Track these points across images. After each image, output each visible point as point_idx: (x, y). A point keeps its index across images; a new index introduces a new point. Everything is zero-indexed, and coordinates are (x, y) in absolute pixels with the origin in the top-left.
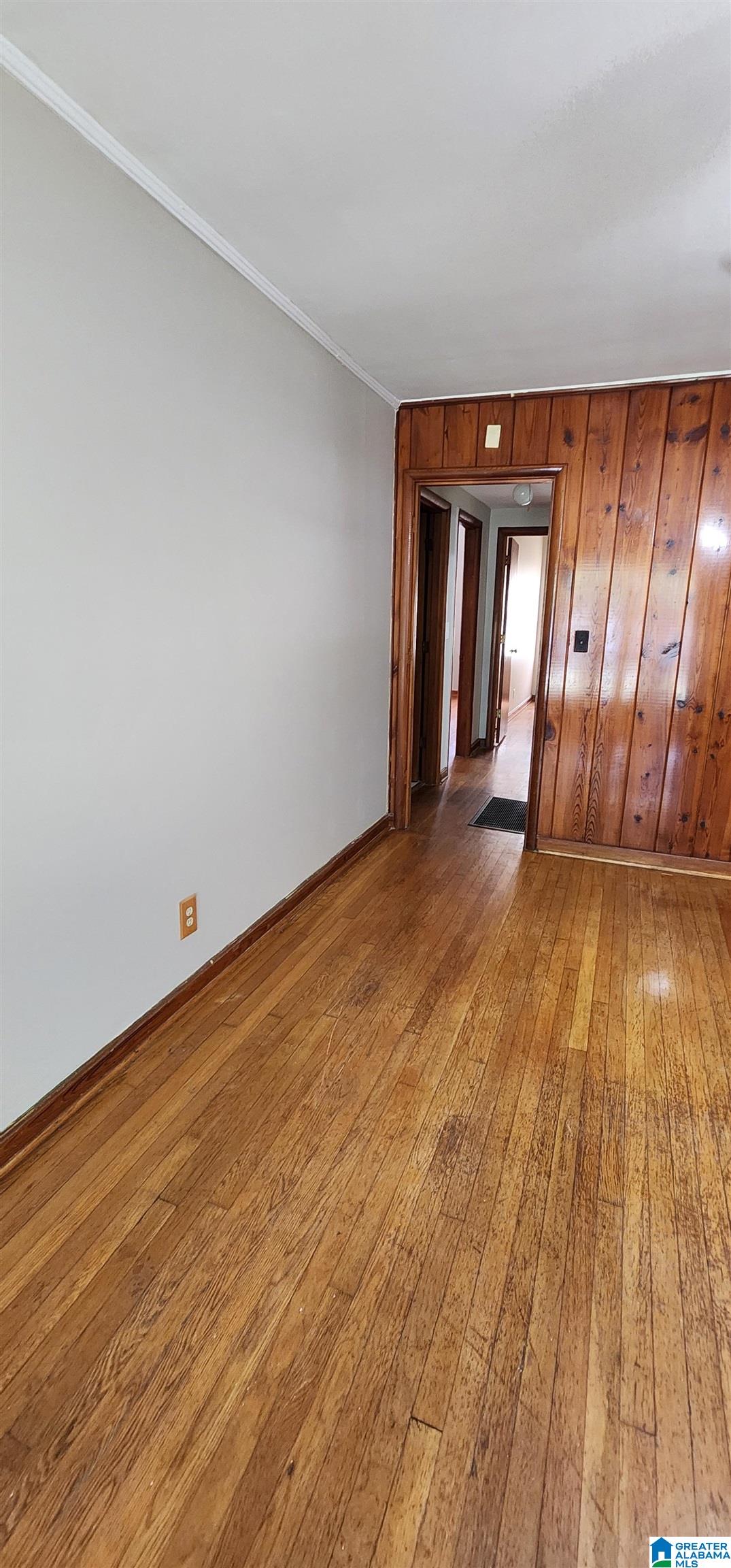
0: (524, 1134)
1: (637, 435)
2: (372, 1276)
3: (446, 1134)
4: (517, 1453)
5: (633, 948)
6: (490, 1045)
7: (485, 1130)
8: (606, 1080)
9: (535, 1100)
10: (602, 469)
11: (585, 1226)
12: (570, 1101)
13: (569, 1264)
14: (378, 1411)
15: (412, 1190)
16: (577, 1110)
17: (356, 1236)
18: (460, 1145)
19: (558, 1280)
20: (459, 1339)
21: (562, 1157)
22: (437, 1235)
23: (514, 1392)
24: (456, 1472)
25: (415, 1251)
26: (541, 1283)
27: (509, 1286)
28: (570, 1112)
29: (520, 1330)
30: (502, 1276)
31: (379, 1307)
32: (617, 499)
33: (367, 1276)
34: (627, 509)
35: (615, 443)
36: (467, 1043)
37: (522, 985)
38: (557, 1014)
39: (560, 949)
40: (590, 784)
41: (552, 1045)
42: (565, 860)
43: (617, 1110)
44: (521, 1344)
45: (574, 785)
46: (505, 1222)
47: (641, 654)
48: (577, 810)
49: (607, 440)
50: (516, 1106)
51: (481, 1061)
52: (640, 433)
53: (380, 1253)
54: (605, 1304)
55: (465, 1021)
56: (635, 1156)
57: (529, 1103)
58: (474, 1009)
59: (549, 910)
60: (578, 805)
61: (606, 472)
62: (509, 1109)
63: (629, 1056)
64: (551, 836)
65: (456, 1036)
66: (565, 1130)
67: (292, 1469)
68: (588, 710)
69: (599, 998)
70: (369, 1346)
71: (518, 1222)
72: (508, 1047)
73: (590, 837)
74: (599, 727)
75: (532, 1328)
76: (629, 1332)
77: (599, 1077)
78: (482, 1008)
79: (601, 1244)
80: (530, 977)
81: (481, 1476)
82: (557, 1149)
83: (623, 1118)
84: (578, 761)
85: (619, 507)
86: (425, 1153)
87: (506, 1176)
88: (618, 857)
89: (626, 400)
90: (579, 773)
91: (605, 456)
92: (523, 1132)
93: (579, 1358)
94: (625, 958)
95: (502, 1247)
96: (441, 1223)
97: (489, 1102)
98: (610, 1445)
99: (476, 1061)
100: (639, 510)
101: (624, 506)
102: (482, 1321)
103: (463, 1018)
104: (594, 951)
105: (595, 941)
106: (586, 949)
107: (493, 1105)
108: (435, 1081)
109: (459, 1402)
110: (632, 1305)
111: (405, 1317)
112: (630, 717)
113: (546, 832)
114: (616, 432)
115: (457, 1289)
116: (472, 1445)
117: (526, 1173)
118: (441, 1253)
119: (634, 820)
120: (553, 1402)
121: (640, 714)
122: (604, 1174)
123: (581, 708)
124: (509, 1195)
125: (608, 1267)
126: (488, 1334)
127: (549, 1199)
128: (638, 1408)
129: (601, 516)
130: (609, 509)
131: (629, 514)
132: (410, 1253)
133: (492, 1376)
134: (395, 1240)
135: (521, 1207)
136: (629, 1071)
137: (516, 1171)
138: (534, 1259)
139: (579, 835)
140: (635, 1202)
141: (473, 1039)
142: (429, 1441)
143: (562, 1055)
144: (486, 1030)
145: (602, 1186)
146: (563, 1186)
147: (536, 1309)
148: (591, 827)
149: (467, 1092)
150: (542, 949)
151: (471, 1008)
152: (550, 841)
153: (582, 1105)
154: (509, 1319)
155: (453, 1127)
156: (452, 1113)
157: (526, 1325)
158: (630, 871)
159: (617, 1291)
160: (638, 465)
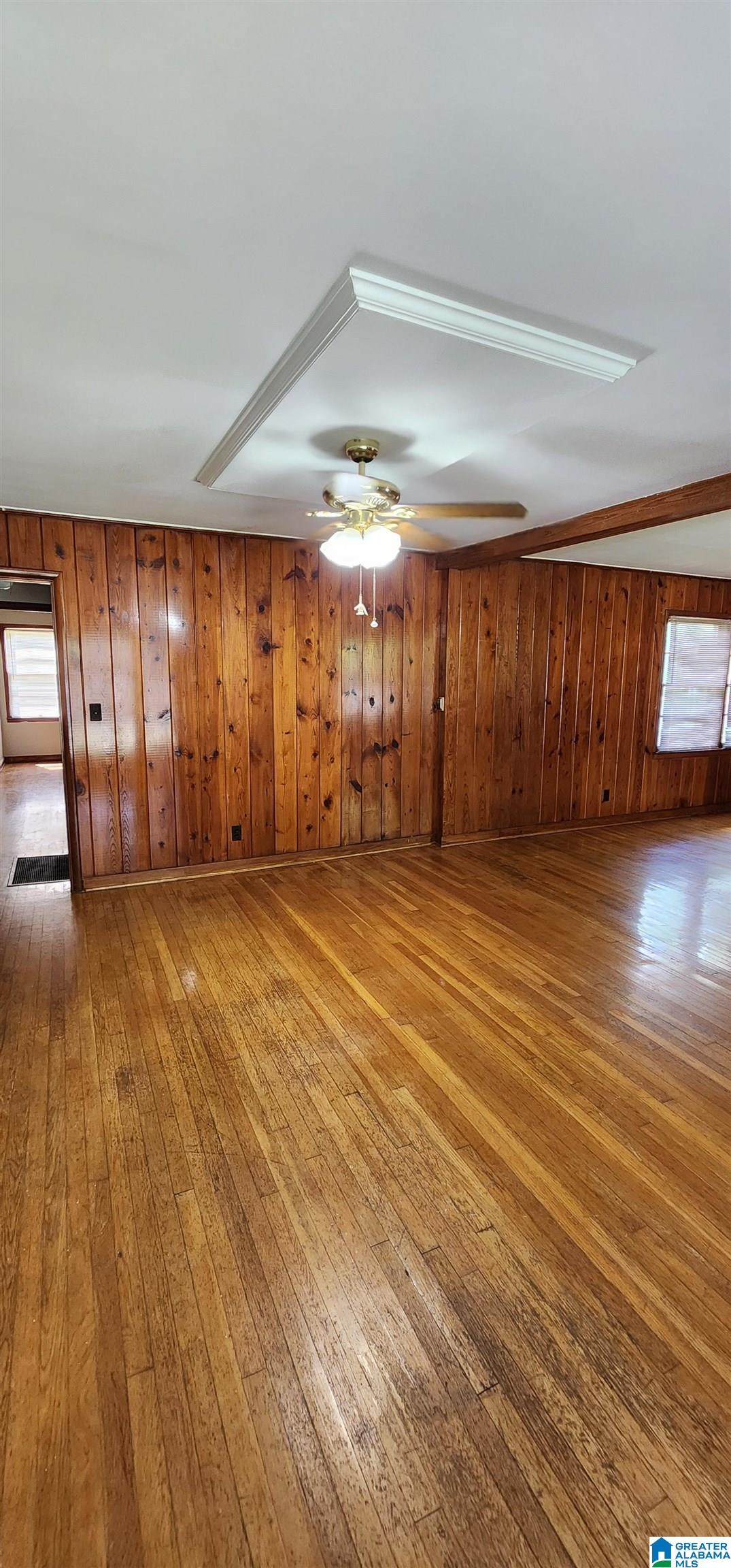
0: (170, 1055)
1: (115, 557)
2: (114, 1163)
3: (119, 1079)
4: (233, 1171)
5: (188, 932)
6: (121, 1022)
7: (145, 1064)
8: (204, 1007)
9: (168, 1036)
10: (92, 580)
11: (224, 1075)
12: (189, 1026)
13: (224, 1094)
14: (155, 1205)
15: (115, 1114)
16: (196, 1029)
17: (91, 1155)
18: (132, 1079)
19: (221, 1102)
20: (183, 1154)
21: (198, 1054)
22: (144, 1124)
23: (222, 1153)
24: (208, 1195)
25: (134, 1138)
26: (213, 1109)
27: (197, 1120)
28: (192, 1032)
29: (212, 1131)
30: (191, 1118)
31: (128, 1170)
32: (107, 603)
33: (111, 1165)
34: (116, 611)
35: (99, 561)
36: (104, 1028)
37: (124, 980)
38: (157, 987)
39: (140, 949)
40: (120, 825)
41: (164, 1004)
42: (112, 892)
43: (218, 1019)
44: (215, 1136)
45: (107, 830)
46: (180, 1095)
47: (144, 720)
48: (113, 849)
49: (92, 558)
50: (157, 1044)
51: (120, 1033)
52: (117, 556)
53: (112, 1151)
54: (248, 1098)
55: (94, 1017)
56: (236, 1034)
57: (164, 1038)
58: (96, 1006)
59: (118, 927)
60: (113, 844)
61: (95, 581)
62: (153, 1048)
63: (212, 990)
64: (94, 875)
65: (93, 1027)
66: (193, 1041)
67: (120, 1255)
68: (110, 767)
69: (179, 967)
70: (133, 1188)
71: (188, 1093)
72: (134, 1017)
73: (128, 868)
74: (120, 779)
75: (218, 1127)
76: (264, 1102)
77: (199, 1007)
78: (102, 1005)
79: (236, 1078)
80: (127, 973)
81: (221, 1189)
82: (193, 1051)
83: (223, 1021)
84: (108, 809)
85: (110, 609)
86: (112, 1094)
87: (170, 1078)
88: (151, 878)
89: (103, 531)
90: (110, 818)
91: (92, 570)
92: (168, 1054)
93: (245, 1123)
94: (186, 939)
95: (185, 1107)
96: (143, 1118)
97: (139, 1050)
98: (272, 1141)
99: (117, 1034)
100: (124, 613)
101: (113, 609)
102: (191, 1140)
103: (92, 1015)
104: (164, 942)
105: (161, 936)
106: (158, 944)
107: (142, 1050)
108: (94, 1057)
109: (196, 1174)
110: (260, 1091)
111: (147, 1165)
112: (144, 768)
113: (90, 873)
114: (98, 553)
115: (170, 1137)
116: (211, 1183)
117: (181, 1071)
118: (151, 1130)
119: (158, 846)
120: (241, 1145)
121: (151, 765)
122: (224, 1049)
123: (104, 765)
124: (177, 1085)
125: (244, 1084)
126: (197, 1142)
127: (200, 1075)
128: (279, 1123)
129: (97, 615)
130: (102, 610)
131: (118, 615)
132: (132, 1140)
133: (207, 1155)
134: (118, 1141)
135: (186, 1086)
136: (216, 997)
137: (174, 1073)
138: (205, 1102)
139: (118, 868)
140: (245, 1053)
141: (106, 1024)
142: (190, 1195)
143: (172, 1007)
144: (113, 1015)
145: (225, 1055)
146: (205, 1065)
147: (216, 1119)
148: (127, 860)
149: (121, 1052)
150: (127, 954)
151: (94, 1007)
152: (95, 879)
153: (198, 1025)
154: (204, 1131)
155: (122, 1074)
156: (116, 1067)
157: (215, 1128)
158: (164, 885)
159: (252, 1091)
160: (119, 580)
